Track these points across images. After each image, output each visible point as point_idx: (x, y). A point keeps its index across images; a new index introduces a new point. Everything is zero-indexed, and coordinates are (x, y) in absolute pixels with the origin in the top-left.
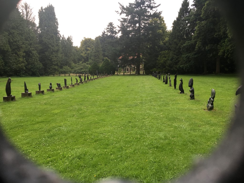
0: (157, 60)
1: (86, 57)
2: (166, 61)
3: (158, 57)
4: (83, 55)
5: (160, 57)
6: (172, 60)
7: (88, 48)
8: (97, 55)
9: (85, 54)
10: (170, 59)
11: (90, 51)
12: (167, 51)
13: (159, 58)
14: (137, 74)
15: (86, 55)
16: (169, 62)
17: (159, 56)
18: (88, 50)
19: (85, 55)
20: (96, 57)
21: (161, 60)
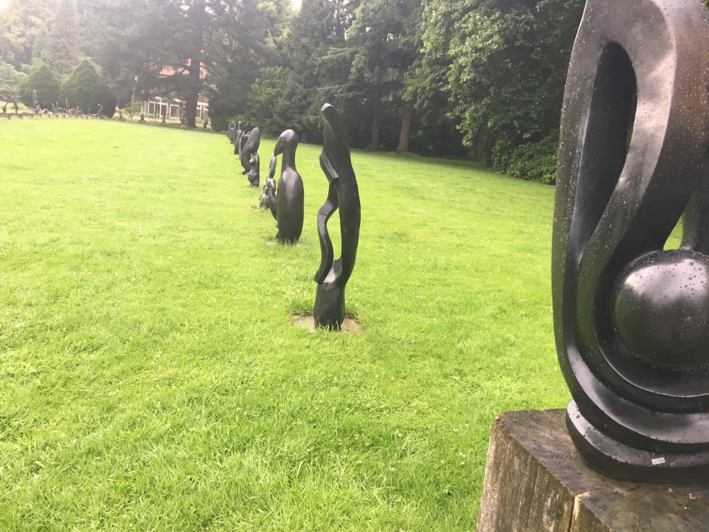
0: (250, 90)
1: (24, 46)
2: (275, 97)
3: (253, 81)
4: (13, 40)
5: (260, 84)
6: (290, 96)
7: (33, 18)
8: (64, 47)
9: (19, 36)
10: (285, 93)
11: (39, 30)
12: (279, 69)
13: (255, 86)
14: (185, 126)
15: (24, 39)
16: (282, 102)
17: (257, 80)
18: (32, 25)
19: (20, 40)
20: (59, 51)
21: (261, 93)
